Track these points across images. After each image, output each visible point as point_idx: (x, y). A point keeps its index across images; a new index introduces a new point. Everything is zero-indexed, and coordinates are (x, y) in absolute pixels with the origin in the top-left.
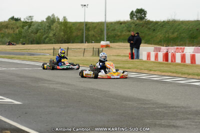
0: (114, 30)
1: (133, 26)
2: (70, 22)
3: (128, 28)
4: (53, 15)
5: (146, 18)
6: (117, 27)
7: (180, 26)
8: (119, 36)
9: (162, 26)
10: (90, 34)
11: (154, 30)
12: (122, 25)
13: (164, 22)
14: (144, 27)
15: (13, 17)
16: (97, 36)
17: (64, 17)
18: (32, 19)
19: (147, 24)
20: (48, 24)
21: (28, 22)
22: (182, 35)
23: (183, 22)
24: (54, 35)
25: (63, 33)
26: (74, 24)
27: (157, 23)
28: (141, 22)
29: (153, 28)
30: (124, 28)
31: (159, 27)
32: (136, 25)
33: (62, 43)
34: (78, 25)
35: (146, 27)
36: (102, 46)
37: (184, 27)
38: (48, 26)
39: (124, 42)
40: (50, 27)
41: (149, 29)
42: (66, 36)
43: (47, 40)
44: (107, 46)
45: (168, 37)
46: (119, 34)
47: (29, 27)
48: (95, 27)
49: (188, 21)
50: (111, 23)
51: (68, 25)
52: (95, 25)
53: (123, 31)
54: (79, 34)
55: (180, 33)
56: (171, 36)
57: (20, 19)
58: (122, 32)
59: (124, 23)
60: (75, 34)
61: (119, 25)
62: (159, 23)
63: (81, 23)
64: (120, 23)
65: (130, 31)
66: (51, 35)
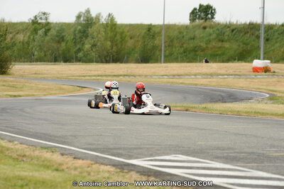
0: (193, 38)
1: (228, 32)
3: (218, 35)
4: (88, 11)
6: (198, 33)
8: (203, 50)
11: (268, 40)
12: (207, 29)
14: (247, 35)
17: (109, 15)
20: (80, 27)
24: (94, 45)
25: (109, 43)
30: (210, 35)
31: (276, 34)
32: (233, 31)
35: (253, 34)
38: (80, 31)
40: (84, 32)
41: (258, 37)
42: (114, 49)
43: (80, 54)
46: (203, 45)
53: (209, 40)
58: (208, 42)
59: (211, 26)
61: (201, 30)
62: (275, 28)
64: (203, 27)
65: (222, 41)
66: (87, 46)
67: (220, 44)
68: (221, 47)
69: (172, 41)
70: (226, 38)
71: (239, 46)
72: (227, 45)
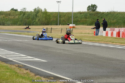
0: (77, 17)
1: (88, 15)
2: (49, 12)
3: (85, 16)
4: (38, 8)
5: (96, 10)
6: (78, 15)
7: (118, 15)
8: (79, 21)
9: (107, 15)
10: (62, 19)
11: (102, 18)
13: (108, 12)
14: (95, 16)
15: (13, 8)
16: (66, 21)
17: (45, 9)
18: (25, 10)
19: (97, 14)
20: (35, 13)
21: (23, 12)
22: (119, 21)
23: (120, 13)
24: (39, 20)
25: (44, 19)
26: (52, 13)
27: (103, 13)
28: (94, 13)
29: (101, 16)
30: (82, 16)
32: (90, 14)
33: (44, 25)
34: (54, 14)
36: (70, 27)
37: (120, 16)
38: (35, 15)
39: (83, 25)
40: (37, 15)
41: (99, 17)
42: (46, 21)
43: (35, 23)
44: (73, 27)
45: (110, 22)
46: (80, 20)
47: (24, 15)
48: (65, 16)
49: (123, 12)
50: (75, 13)
51: (48, 14)
52: (64, 14)
53: (82, 18)
54: (54, 20)
55: (118, 20)
56: (112, 21)
57: (17, 10)
59: (83, 13)
60: (52, 20)
62: (105, 14)
63: (56, 12)
64: (80, 13)
65: (86, 18)
66: (37, 20)
69: (69, 18)
70: (88, 17)
71: (92, 20)
72: (88, 20)
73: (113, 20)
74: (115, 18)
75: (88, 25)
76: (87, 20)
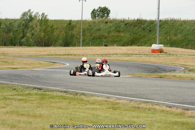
0: (99, 30)
1: (123, 25)
3: (116, 27)
7: (183, 27)
8: (106, 38)
10: (74, 34)
11: (150, 31)
12: (108, 24)
13: (161, 21)
14: (136, 28)
19: (139, 23)
22: (189, 37)
30: (111, 27)
32: (126, 25)
35: (140, 27)
37: (189, 27)
41: (144, 29)
43: (23, 40)
45: (170, 39)
46: (107, 35)
55: (185, 35)
56: (174, 38)
58: (109, 32)
61: (104, 24)
65: (119, 32)
67: (117, 34)
68: (118, 36)
70: (122, 30)
71: (130, 35)
72: (122, 34)
73: (175, 35)
74: (179, 31)
75: (124, 45)
76: (121, 36)
